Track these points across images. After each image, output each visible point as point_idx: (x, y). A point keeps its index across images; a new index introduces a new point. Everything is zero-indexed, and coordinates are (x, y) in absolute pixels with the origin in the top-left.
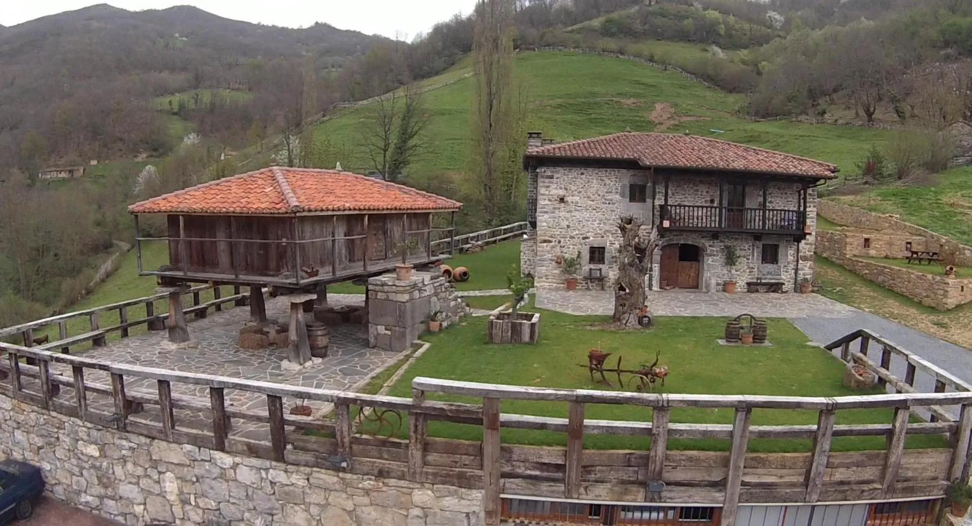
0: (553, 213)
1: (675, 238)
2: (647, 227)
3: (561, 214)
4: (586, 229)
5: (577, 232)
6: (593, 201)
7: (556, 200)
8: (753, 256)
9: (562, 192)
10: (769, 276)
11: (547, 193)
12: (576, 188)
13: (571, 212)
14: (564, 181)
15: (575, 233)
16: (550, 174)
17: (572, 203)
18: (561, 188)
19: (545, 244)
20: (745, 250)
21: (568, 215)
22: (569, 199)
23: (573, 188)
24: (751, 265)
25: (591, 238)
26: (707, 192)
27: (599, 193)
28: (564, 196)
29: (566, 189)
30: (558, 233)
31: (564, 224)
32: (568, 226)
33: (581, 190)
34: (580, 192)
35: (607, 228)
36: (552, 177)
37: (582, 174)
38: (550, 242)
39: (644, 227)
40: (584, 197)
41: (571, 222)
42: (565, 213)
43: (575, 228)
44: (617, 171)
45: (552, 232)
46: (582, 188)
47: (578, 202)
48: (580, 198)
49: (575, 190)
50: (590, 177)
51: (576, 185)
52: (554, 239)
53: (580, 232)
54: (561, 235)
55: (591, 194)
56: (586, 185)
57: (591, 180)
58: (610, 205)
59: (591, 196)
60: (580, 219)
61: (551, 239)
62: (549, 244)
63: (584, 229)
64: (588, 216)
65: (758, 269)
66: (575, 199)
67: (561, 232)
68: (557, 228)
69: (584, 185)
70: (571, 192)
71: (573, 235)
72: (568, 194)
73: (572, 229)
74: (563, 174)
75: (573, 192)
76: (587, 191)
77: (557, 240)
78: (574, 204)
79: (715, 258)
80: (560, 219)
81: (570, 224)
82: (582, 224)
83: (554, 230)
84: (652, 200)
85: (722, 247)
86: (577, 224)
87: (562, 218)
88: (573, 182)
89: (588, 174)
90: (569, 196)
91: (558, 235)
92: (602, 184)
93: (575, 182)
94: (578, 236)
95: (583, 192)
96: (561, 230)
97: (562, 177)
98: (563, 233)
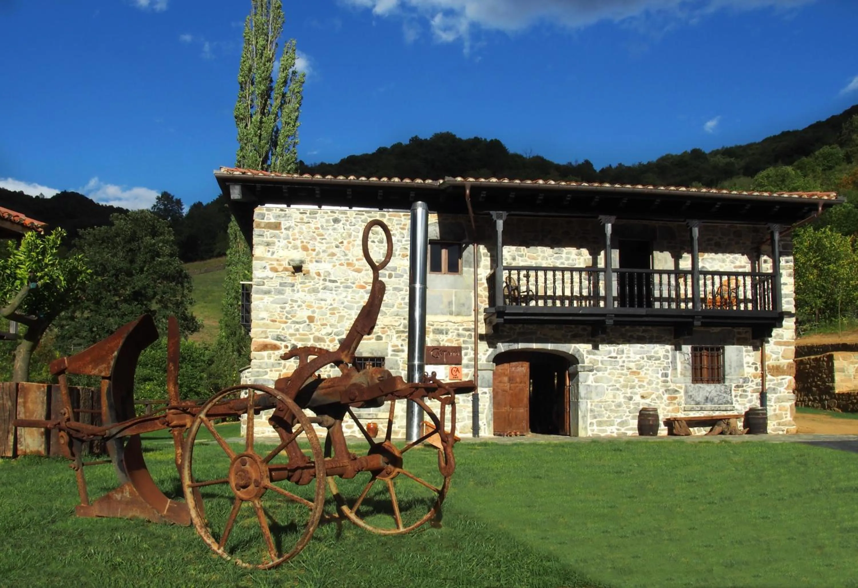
0: (281, 292)
2: (466, 318)
3: (296, 296)
4: (346, 324)
5: (329, 330)
7: (286, 269)
8: (675, 369)
9: (297, 255)
10: (709, 406)
11: (269, 255)
13: (315, 291)
14: (301, 233)
15: (324, 332)
16: (273, 220)
17: (319, 274)
18: (295, 248)
19: (265, 353)
20: (659, 359)
21: (311, 298)
22: (309, 266)
23: (319, 247)
24: (672, 386)
28: (302, 262)
29: (305, 249)
30: (292, 331)
31: (303, 314)
32: (311, 319)
33: (335, 250)
34: (333, 255)
36: (277, 226)
37: (336, 221)
38: (276, 348)
39: (459, 319)
40: (341, 265)
41: (317, 311)
42: (304, 293)
43: (325, 322)
44: (404, 215)
45: (280, 330)
46: (337, 247)
47: (329, 274)
48: (334, 266)
49: (324, 251)
50: (352, 228)
51: (324, 241)
52: (284, 343)
53: (335, 330)
54: (298, 336)
55: (355, 259)
56: (345, 242)
57: (354, 233)
58: (393, 279)
59: (355, 262)
60: (335, 306)
61: (278, 343)
62: (274, 354)
63: (341, 323)
64: (349, 298)
65: (686, 392)
66: (324, 267)
67: (297, 330)
68: (290, 321)
69: (340, 241)
70: (314, 253)
71: (320, 335)
72: (309, 258)
73: (319, 323)
74: (298, 220)
75: (318, 254)
76: (347, 252)
77: (289, 345)
78: (322, 278)
79: (600, 374)
80: (294, 304)
81: (315, 315)
82: (337, 315)
83: (284, 325)
84: (472, 269)
85: (614, 355)
86: (328, 315)
87: (299, 303)
88: (318, 235)
89: (347, 221)
90: (311, 261)
91: (291, 335)
92: (376, 240)
93: (323, 235)
94: (330, 337)
95: (338, 255)
96: (297, 326)
97: (297, 226)
98: (301, 331)
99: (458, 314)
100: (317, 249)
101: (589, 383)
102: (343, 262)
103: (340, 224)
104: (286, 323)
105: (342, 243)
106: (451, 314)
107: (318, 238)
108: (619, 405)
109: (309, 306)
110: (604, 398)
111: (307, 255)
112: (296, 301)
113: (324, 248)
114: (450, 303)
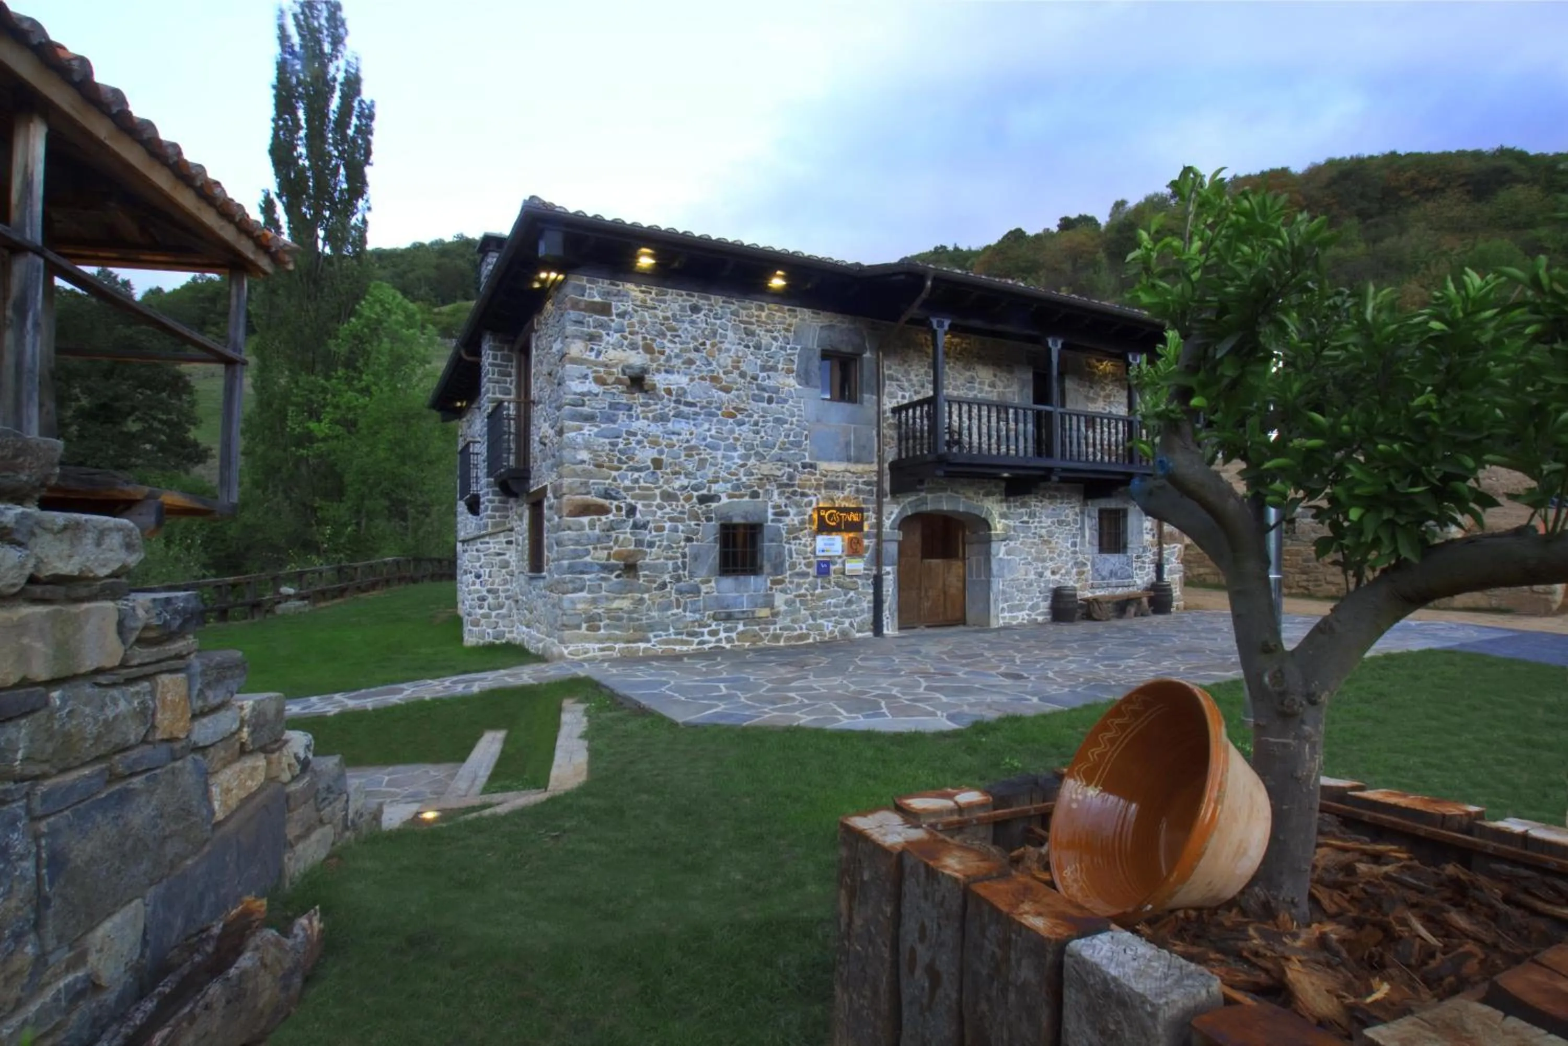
0: (611, 419)
1: (929, 496)
2: (867, 467)
3: (636, 425)
4: (710, 472)
5: (684, 481)
6: (727, 390)
7: (618, 381)
8: (1083, 536)
9: (637, 359)
10: (1114, 581)
11: (592, 356)
12: (677, 349)
13: (662, 418)
14: (642, 323)
15: (677, 484)
16: (597, 299)
17: (669, 391)
18: (633, 346)
19: (586, 520)
20: (1069, 524)
21: (656, 429)
22: (659, 380)
23: (671, 348)
24: (1080, 558)
25: (725, 500)
26: (993, 385)
27: (743, 367)
28: (645, 371)
29: (648, 349)
30: (627, 483)
31: (646, 455)
32: (657, 463)
33: (694, 355)
34: (690, 362)
35: (766, 469)
36: (604, 309)
37: (695, 309)
38: (604, 511)
39: (859, 468)
40: (702, 378)
41: (666, 450)
42: (646, 422)
43: (677, 469)
45: (610, 481)
46: (697, 350)
47: (685, 392)
48: (692, 380)
49: (677, 356)
50: (718, 322)
51: (677, 340)
52: (615, 503)
53: (693, 482)
54: (637, 491)
55: (721, 371)
56: (708, 343)
57: (720, 331)
58: (774, 405)
59: (721, 375)
60: (693, 443)
61: (606, 502)
62: (599, 520)
63: (703, 471)
64: (713, 432)
65: (1093, 565)
66: (679, 380)
67: (636, 481)
68: (625, 466)
69: (701, 341)
70: (663, 358)
71: (670, 490)
72: (655, 365)
73: (669, 471)
74: (638, 303)
75: (669, 359)
76: (711, 359)
77: (623, 505)
78: (674, 398)
79: (1012, 544)
80: (632, 438)
81: (664, 457)
82: (697, 457)
83: (614, 473)
84: (875, 397)
85: (1025, 518)
86: (683, 458)
87: (639, 437)
88: (669, 329)
89: (710, 310)
90: (658, 371)
91: (627, 489)
92: (751, 344)
93: (676, 330)
94: (685, 493)
95: (698, 363)
96: (636, 475)
97: (636, 311)
98: (642, 483)
99: (858, 461)
100: (667, 351)
101: (1001, 555)
102: (704, 374)
103: (701, 315)
104: (619, 469)
105: (704, 344)
106: (849, 460)
107: (669, 334)
108: (1030, 584)
109: (654, 443)
110: (1016, 575)
111: (652, 360)
112: (635, 434)
113: (677, 351)
114: (848, 444)
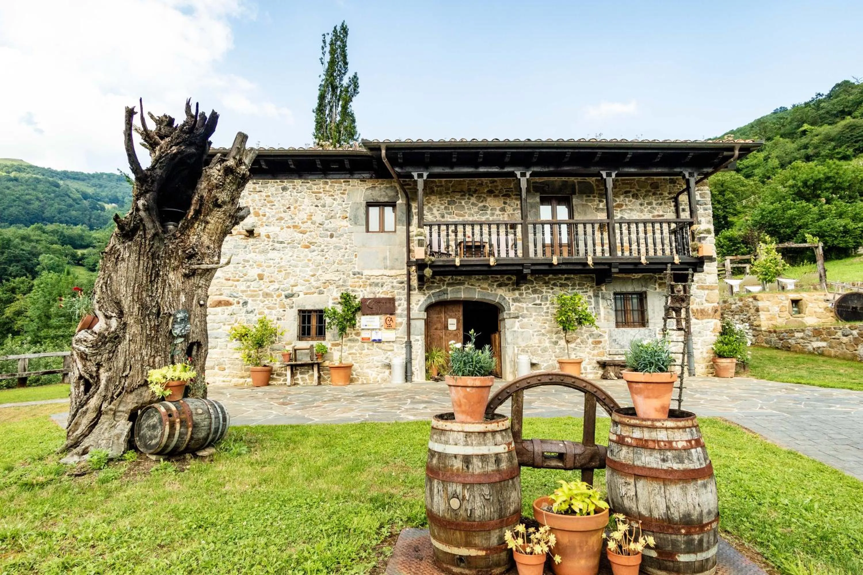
1: (449, 289)
2: (399, 272)
3: (248, 257)
4: (292, 281)
5: (276, 285)
6: (303, 233)
7: (240, 233)
8: (599, 314)
9: (249, 220)
12: (273, 212)
13: (264, 252)
14: (253, 201)
15: (271, 288)
17: (268, 237)
19: (219, 309)
21: (261, 258)
22: (260, 230)
23: (269, 213)
24: (597, 331)
25: (302, 295)
26: (503, 210)
27: (314, 218)
28: (254, 226)
29: (257, 214)
30: (243, 288)
31: (254, 273)
32: (261, 277)
33: (283, 215)
34: (281, 219)
35: (327, 277)
37: (284, 189)
38: (228, 304)
39: (393, 272)
40: (289, 227)
41: (266, 269)
42: (255, 254)
43: (273, 279)
44: (344, 182)
45: (233, 287)
46: (284, 212)
47: (277, 236)
48: (282, 229)
49: (273, 216)
50: (299, 194)
51: (273, 207)
52: (236, 299)
53: (282, 286)
54: (249, 293)
55: (300, 222)
56: (292, 207)
57: (300, 199)
58: (334, 239)
59: (300, 224)
60: (282, 264)
61: (231, 300)
62: (227, 309)
63: (288, 280)
64: (295, 257)
65: (610, 336)
66: (273, 230)
67: (249, 287)
68: (242, 279)
69: (288, 206)
70: (265, 218)
71: (268, 291)
72: (260, 223)
73: (267, 280)
74: (251, 190)
75: (268, 218)
76: (293, 216)
77: (240, 301)
78: (271, 240)
79: (525, 320)
80: (246, 264)
81: (265, 273)
82: (284, 272)
83: (236, 283)
84: (405, 227)
85: (538, 302)
86: (276, 272)
87: (251, 263)
88: (268, 202)
89: (294, 188)
90: (262, 225)
91: (243, 292)
92: (319, 205)
93: (272, 202)
94: (277, 293)
95: (286, 219)
96: (249, 283)
97: (250, 194)
98: (252, 288)
99: (392, 268)
100: (267, 214)
101: (515, 329)
102: (290, 225)
103: (288, 192)
104: (238, 281)
105: (289, 208)
106: (386, 268)
107: (268, 205)
108: (545, 350)
109: (259, 266)
110: (530, 343)
111: (259, 220)
112: (248, 261)
113: (273, 213)
114: (385, 258)
